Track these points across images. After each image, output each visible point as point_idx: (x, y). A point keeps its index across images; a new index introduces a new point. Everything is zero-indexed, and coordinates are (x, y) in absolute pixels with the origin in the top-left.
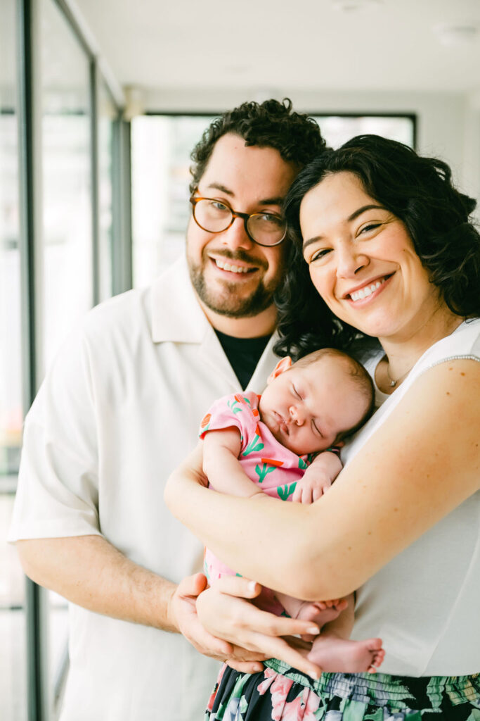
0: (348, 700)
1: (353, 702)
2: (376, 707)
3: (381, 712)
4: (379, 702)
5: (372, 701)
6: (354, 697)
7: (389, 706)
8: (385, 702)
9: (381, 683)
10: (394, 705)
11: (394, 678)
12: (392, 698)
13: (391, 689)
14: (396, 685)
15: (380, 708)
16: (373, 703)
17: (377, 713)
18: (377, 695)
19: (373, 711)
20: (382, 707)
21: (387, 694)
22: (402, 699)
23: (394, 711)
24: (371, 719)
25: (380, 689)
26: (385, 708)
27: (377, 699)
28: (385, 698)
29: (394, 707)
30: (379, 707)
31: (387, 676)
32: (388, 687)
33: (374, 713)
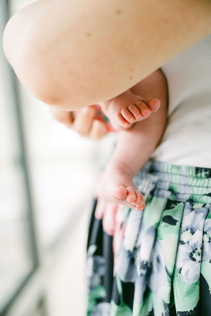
0: (150, 197)
1: (154, 198)
2: (176, 202)
3: (182, 208)
4: (180, 197)
5: (173, 196)
6: (155, 193)
7: (192, 201)
8: (187, 197)
9: (184, 176)
10: (198, 200)
11: (198, 170)
12: (195, 193)
13: (195, 182)
14: (201, 177)
15: (182, 204)
16: (172, 198)
17: (176, 207)
18: (178, 189)
19: (173, 205)
20: (184, 203)
21: (190, 188)
22: (207, 193)
23: (196, 206)
24: (169, 214)
25: (183, 183)
26: (188, 204)
27: (178, 193)
28: (187, 192)
29: (198, 202)
30: (179, 202)
31: (189, 168)
32: (191, 179)
33: (173, 207)
